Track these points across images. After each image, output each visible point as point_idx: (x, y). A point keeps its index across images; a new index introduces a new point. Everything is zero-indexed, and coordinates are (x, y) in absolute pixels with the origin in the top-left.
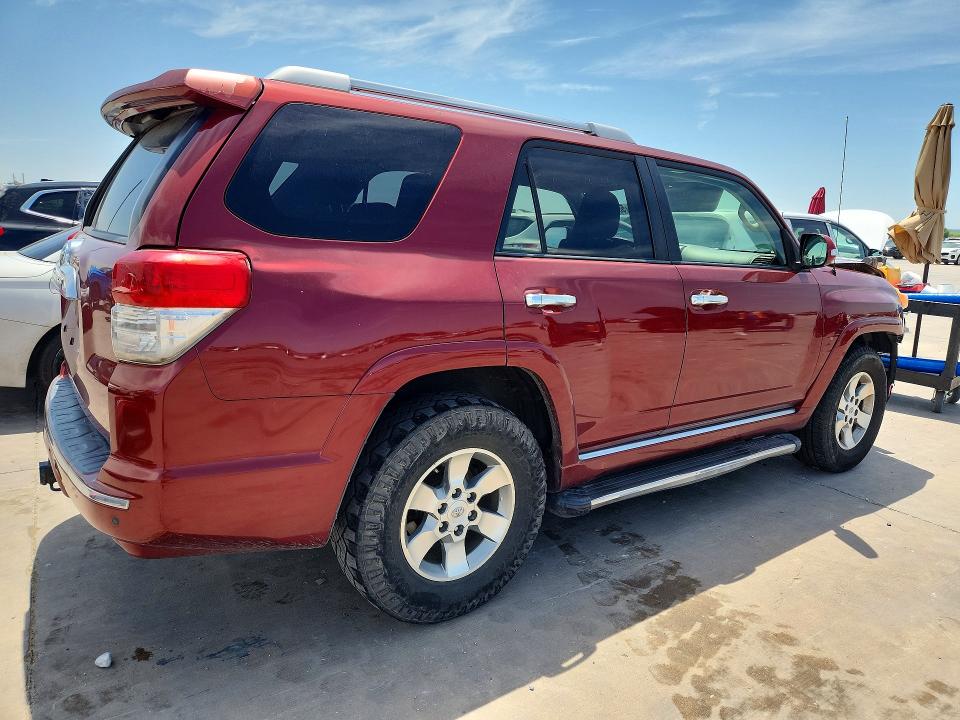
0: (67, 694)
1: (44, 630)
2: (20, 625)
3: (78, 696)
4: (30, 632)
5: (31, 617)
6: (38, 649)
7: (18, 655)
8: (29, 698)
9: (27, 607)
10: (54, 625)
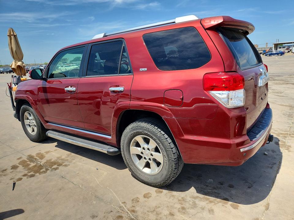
0: (275, 154)
1: (275, 167)
2: (281, 170)
3: (273, 152)
4: (279, 168)
5: (277, 172)
6: (278, 163)
7: (283, 164)
8: (282, 156)
9: (278, 175)
10: (273, 166)
